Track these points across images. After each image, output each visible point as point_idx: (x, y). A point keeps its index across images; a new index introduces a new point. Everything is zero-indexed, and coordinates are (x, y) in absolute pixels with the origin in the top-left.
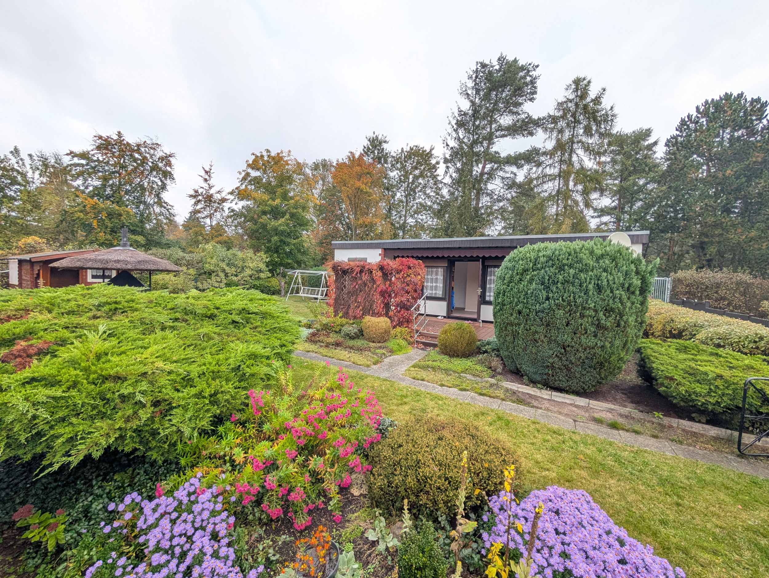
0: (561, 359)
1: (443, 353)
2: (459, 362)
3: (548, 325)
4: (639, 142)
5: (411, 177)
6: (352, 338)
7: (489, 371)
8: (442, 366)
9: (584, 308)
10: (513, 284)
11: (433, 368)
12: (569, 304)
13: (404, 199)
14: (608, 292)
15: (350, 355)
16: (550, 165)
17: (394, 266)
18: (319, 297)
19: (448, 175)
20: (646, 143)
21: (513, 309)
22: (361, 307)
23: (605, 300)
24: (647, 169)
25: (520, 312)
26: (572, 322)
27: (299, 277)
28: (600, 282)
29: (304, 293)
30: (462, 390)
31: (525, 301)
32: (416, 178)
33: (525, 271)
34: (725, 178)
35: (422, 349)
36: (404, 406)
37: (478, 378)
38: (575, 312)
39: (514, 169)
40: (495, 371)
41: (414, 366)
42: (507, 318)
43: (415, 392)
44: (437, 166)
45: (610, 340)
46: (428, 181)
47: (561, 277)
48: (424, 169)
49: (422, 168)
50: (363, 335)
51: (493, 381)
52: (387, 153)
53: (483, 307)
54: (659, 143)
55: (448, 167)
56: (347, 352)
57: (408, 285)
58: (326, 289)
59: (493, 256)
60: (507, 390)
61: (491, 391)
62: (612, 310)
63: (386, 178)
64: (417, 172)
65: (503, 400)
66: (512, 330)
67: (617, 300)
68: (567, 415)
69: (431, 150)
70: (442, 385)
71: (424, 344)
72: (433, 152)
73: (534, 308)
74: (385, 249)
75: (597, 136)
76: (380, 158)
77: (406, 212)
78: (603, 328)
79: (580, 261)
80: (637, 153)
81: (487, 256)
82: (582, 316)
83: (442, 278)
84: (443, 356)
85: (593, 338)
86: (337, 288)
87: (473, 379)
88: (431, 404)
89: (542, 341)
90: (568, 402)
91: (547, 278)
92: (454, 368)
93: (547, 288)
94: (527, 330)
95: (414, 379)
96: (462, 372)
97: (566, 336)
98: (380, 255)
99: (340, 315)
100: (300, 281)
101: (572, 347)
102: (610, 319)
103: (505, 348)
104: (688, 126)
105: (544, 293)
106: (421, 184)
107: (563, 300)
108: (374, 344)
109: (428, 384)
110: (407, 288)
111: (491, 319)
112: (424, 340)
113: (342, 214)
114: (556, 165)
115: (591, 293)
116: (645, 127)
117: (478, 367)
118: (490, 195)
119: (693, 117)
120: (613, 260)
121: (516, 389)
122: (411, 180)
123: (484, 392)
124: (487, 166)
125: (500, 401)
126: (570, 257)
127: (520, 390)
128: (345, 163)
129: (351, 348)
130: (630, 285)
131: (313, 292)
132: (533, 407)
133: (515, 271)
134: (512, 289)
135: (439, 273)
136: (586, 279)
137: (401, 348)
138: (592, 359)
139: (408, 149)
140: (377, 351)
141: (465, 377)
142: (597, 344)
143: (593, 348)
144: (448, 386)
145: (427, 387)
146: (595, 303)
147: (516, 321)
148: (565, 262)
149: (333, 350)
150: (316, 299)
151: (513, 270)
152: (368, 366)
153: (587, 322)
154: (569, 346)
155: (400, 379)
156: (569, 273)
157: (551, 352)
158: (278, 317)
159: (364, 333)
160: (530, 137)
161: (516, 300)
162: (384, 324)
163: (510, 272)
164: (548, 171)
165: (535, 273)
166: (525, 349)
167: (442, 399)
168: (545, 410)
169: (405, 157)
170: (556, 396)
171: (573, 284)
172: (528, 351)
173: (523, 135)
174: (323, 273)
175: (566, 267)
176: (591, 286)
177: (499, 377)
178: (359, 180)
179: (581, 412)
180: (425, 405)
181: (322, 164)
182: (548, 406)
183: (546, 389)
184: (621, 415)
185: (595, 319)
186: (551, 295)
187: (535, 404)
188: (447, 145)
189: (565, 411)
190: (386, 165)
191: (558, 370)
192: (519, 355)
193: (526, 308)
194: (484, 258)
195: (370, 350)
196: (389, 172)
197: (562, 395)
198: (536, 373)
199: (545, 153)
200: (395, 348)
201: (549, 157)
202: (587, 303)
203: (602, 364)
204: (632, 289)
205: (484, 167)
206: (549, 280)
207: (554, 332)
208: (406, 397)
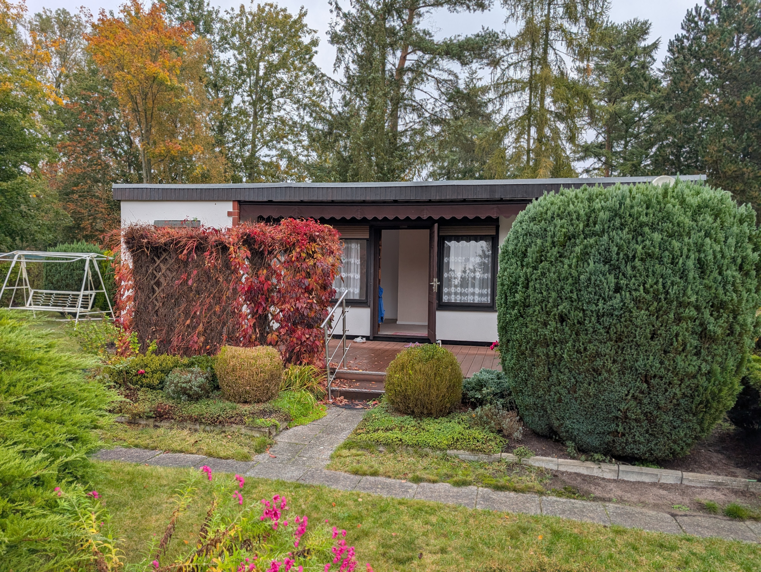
0: (640, 403)
1: (399, 411)
2: (437, 426)
3: (619, 339)
4: (634, 42)
5: (262, 65)
6: (194, 398)
7: (499, 438)
8: (406, 438)
9: (681, 304)
10: (545, 264)
11: (387, 445)
12: (656, 298)
13: (250, 110)
14: (715, 274)
15: (196, 436)
16: (515, 64)
17: (279, 236)
18: (78, 310)
19: (343, 65)
20: (643, 44)
21: (548, 313)
22: (201, 328)
23: (710, 288)
24: (646, 85)
25: (562, 319)
26: (662, 331)
27: (23, 266)
28: (702, 255)
29: (36, 302)
30: (458, 484)
31: (574, 296)
32: (272, 69)
33: (570, 237)
34: (745, 107)
35: (346, 407)
36: (365, 541)
37: (481, 456)
38: (666, 313)
39: (455, 66)
40: (508, 436)
41: (348, 446)
42: (536, 331)
43: (374, 505)
44: (314, 49)
45: (720, 359)
46: (297, 77)
47: (639, 248)
48: (288, 52)
49: (284, 49)
50: (218, 388)
51: (510, 457)
52: (210, 13)
53: (440, 315)
54: (660, 46)
55: (340, 50)
56: (186, 432)
57: (308, 275)
58: (94, 293)
59: (459, 217)
60: (541, 473)
61: (515, 479)
62: (722, 305)
63: (210, 63)
64: (275, 58)
65: (541, 493)
66: (547, 355)
67: (729, 287)
68: (656, 506)
69: (303, 15)
70: (417, 480)
71: (347, 395)
72: (305, 20)
73: (594, 308)
74: (239, 202)
75: (582, 23)
76: (196, 21)
77: (254, 135)
78: (711, 338)
79: (668, 217)
80: (631, 59)
81: (448, 217)
82: (679, 319)
83: (358, 262)
84: (401, 418)
85: (695, 358)
86: (138, 287)
87: (472, 458)
88: (417, 525)
89: (609, 371)
90: (647, 479)
91: (616, 249)
92: (432, 441)
93: (615, 269)
94: (578, 352)
95: (356, 473)
96: (449, 446)
97: (651, 358)
98: (229, 214)
99: (153, 347)
100: (25, 275)
101: (661, 378)
102: (721, 321)
103: (528, 390)
104: (696, 23)
105: (611, 278)
106: (280, 81)
107: (646, 291)
108: (247, 407)
109: (389, 481)
110: (307, 282)
111: (494, 337)
112: (346, 388)
113: (114, 132)
114: (525, 64)
115: (691, 275)
116: (642, 19)
117: (477, 433)
118: (418, 109)
119: (703, 10)
120: (716, 216)
121: (555, 468)
122: (261, 73)
123: (502, 481)
124: (408, 57)
125: (537, 498)
126: (650, 211)
127: (562, 469)
128: (118, 21)
129: (197, 420)
130: (744, 259)
131: (60, 301)
132: (595, 499)
133: (549, 239)
134: (543, 274)
135: (353, 254)
136: (681, 249)
137: (305, 411)
138: (692, 397)
139: (255, 10)
140: (260, 421)
141: (456, 456)
142: (700, 369)
143: (694, 377)
144: (429, 481)
145: (389, 488)
146: (697, 293)
147: (557, 336)
148: (643, 219)
149: (151, 430)
150: (74, 315)
151: (544, 238)
152: (246, 458)
153: (687, 330)
154: (655, 376)
155: (328, 479)
156: (652, 240)
157: (624, 390)
158: (40, 362)
159: (223, 384)
160: (479, 12)
161: (554, 295)
162: (267, 361)
163: (539, 241)
164: (514, 74)
165: (592, 241)
166: (573, 390)
167: (433, 511)
168: (617, 502)
169: (248, 25)
170: (627, 472)
171: (660, 260)
172: (580, 393)
173: (468, 7)
174: (87, 256)
175: (646, 229)
176: (690, 263)
177: (521, 448)
178: (154, 60)
179: (675, 497)
180: (407, 529)
181: (58, 21)
182: (619, 493)
183: (610, 462)
184: (735, 492)
185: (697, 322)
186: (623, 282)
187: (598, 492)
188: (338, 8)
189: (650, 498)
190: (208, 36)
191: (634, 424)
192: (560, 400)
193: (576, 308)
194: (442, 222)
195: (242, 422)
196: (217, 52)
197: (636, 468)
198: (590, 433)
199: (506, 44)
200: (294, 409)
201: (512, 49)
202: (684, 294)
203: (707, 405)
204: (746, 267)
205: (403, 59)
206: (618, 254)
207: (630, 352)
208: (359, 518)
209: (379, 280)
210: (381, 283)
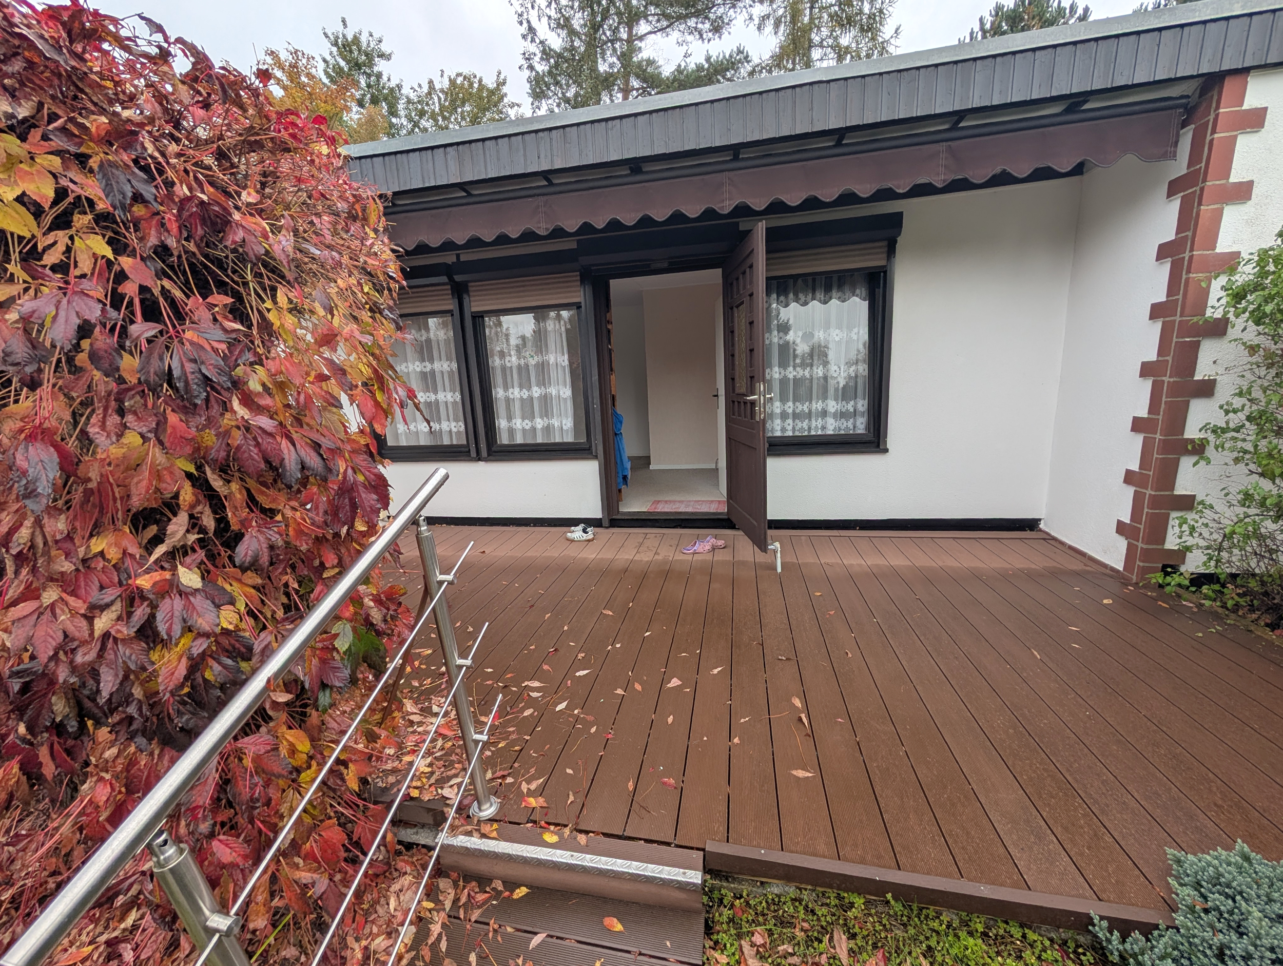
52: (392, 89)
81: (794, 198)
135: (552, 340)
169: (442, 106)
209: (613, 397)
210: (617, 403)
